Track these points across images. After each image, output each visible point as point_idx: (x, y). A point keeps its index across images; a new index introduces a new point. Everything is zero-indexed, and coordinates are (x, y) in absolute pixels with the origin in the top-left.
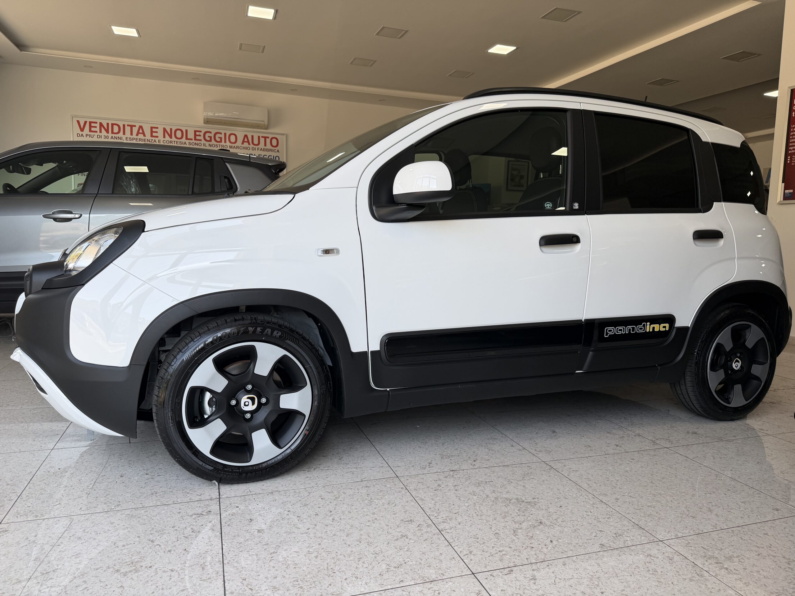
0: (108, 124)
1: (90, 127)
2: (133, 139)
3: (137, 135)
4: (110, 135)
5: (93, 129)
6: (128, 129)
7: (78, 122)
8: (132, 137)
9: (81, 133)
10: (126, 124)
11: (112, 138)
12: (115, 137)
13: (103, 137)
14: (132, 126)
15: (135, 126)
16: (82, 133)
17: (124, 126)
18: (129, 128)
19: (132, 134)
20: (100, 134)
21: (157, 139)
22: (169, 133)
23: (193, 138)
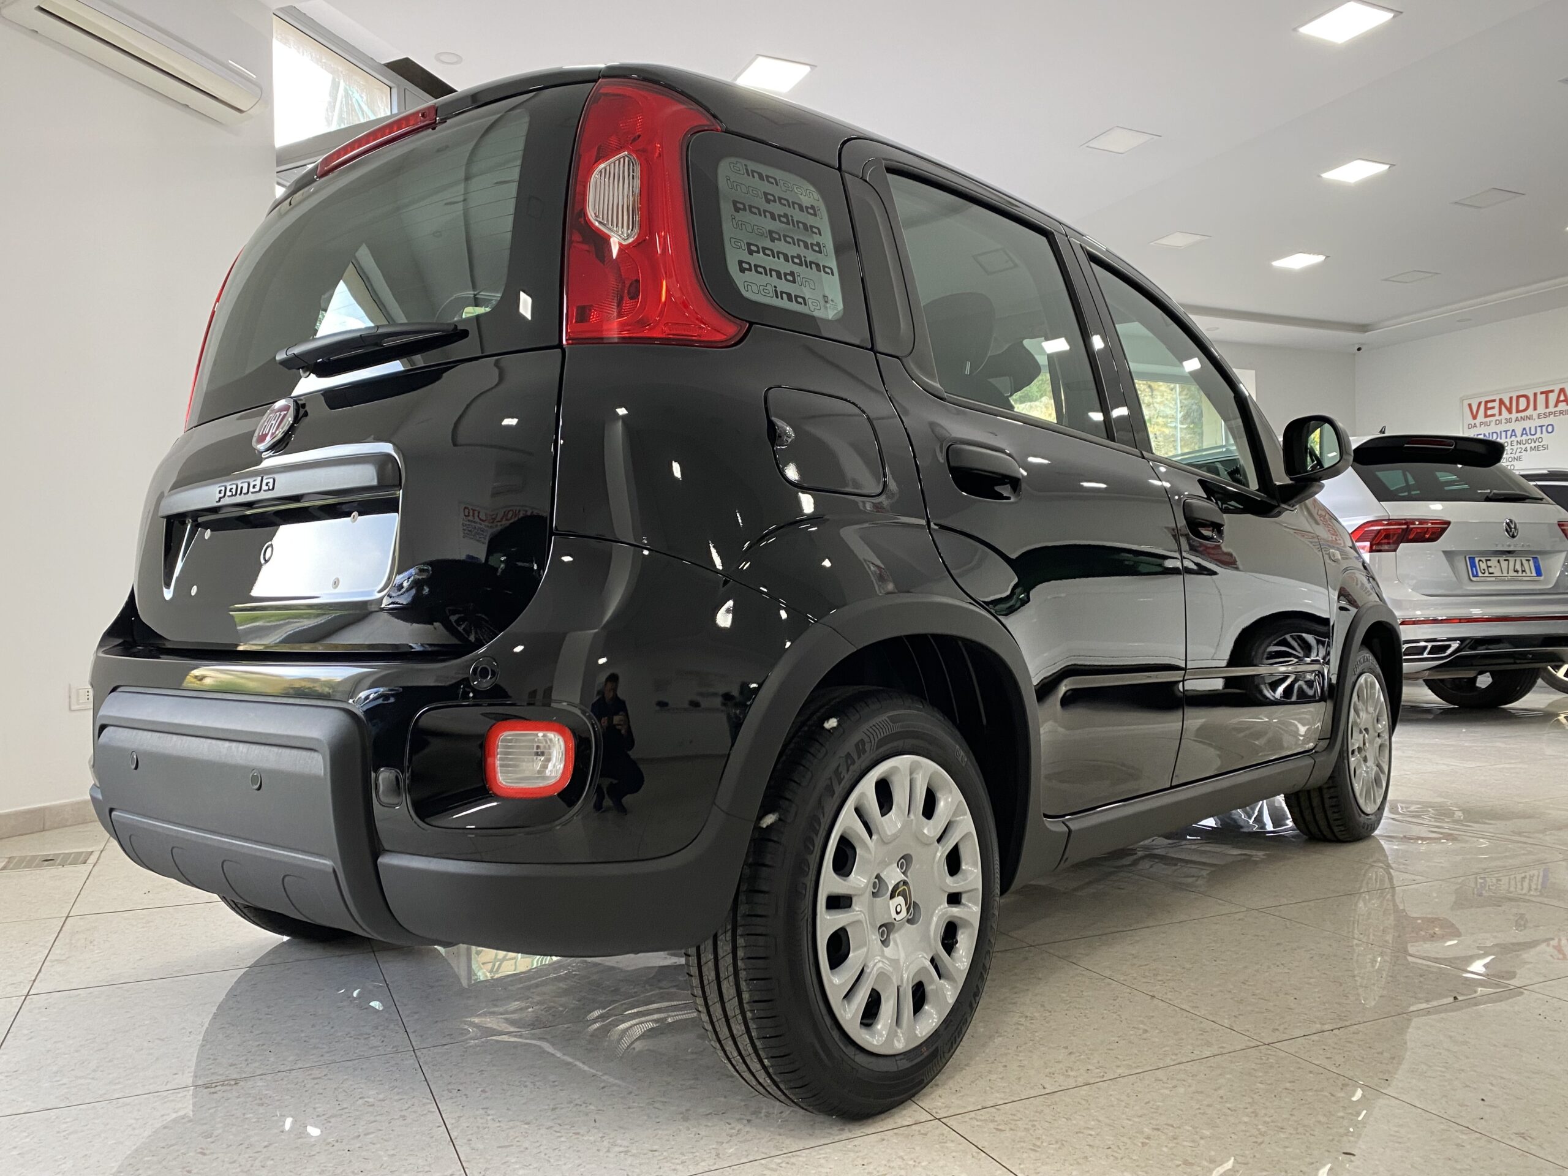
0: (1511, 398)
1: (1486, 409)
2: (1550, 413)
3: (1556, 406)
4: (1514, 415)
5: (1489, 412)
6: (1541, 399)
7: (1470, 405)
8: (1547, 411)
9: (1473, 422)
10: (1538, 391)
11: (1517, 420)
12: (1521, 417)
13: (1504, 421)
14: (1546, 393)
15: (1552, 391)
16: (1475, 421)
17: (1535, 394)
18: (1544, 395)
19: (1547, 407)
20: (1499, 418)
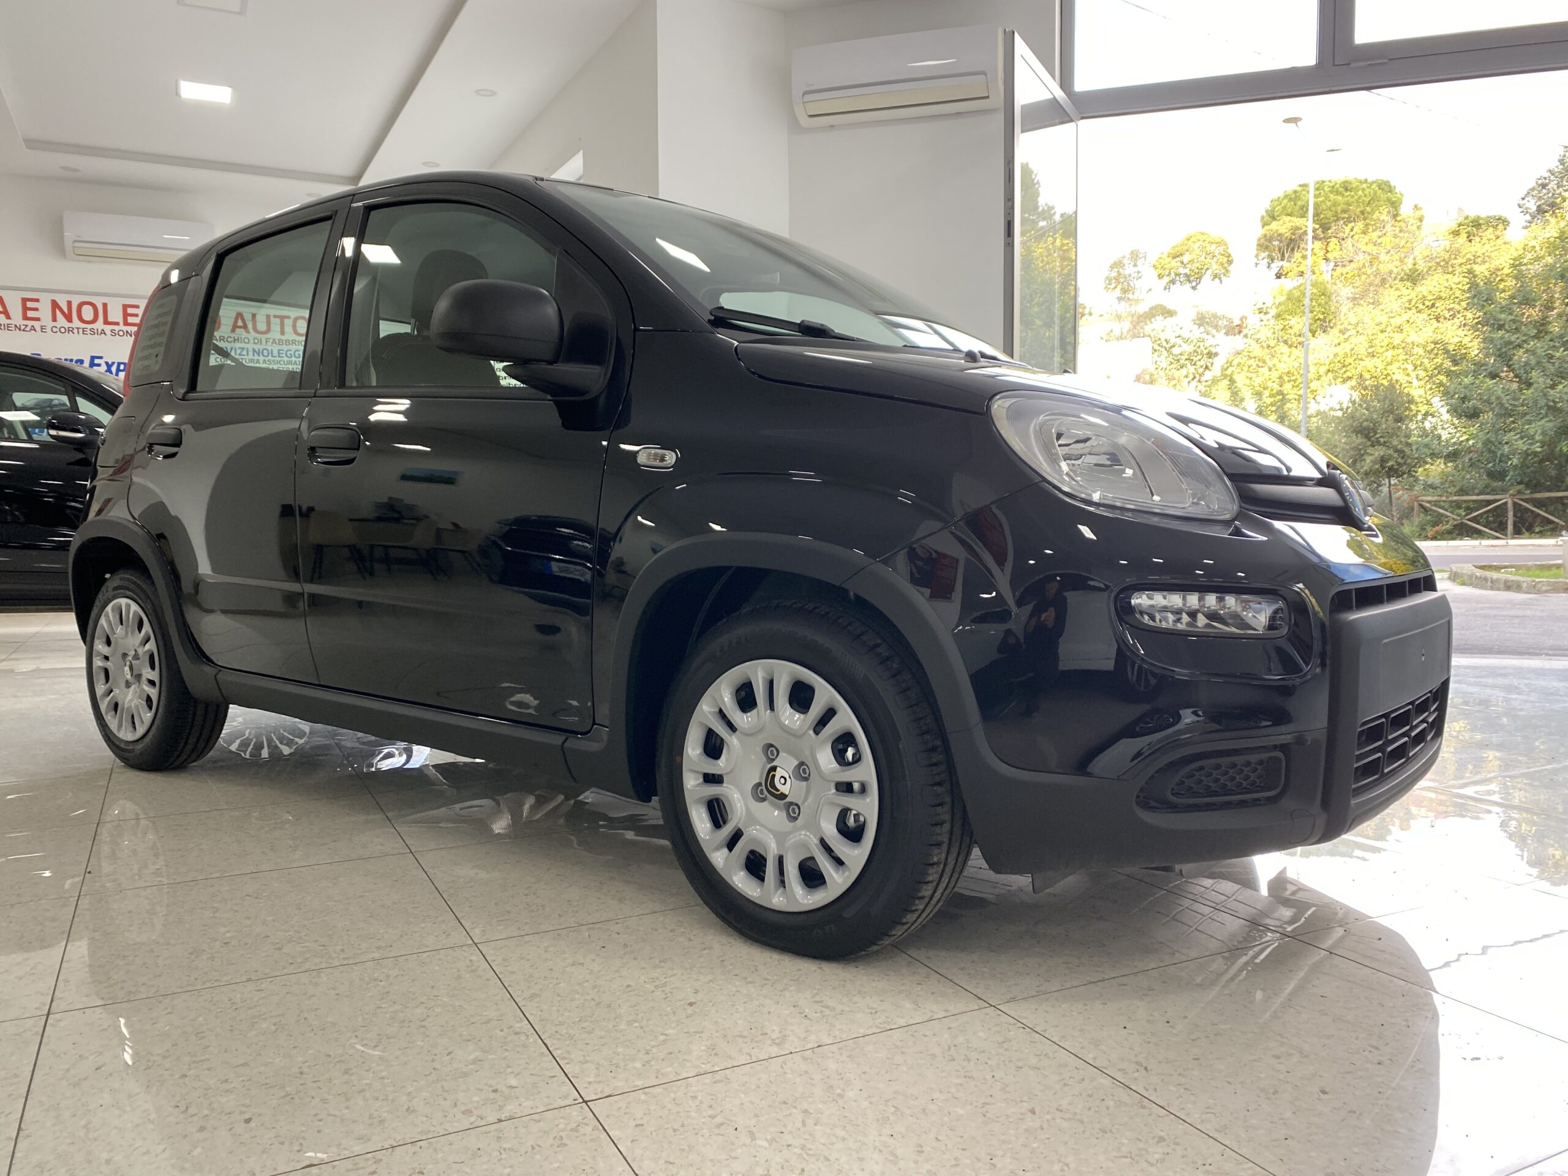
21: (37, 324)
22: (66, 311)
23: (121, 322)
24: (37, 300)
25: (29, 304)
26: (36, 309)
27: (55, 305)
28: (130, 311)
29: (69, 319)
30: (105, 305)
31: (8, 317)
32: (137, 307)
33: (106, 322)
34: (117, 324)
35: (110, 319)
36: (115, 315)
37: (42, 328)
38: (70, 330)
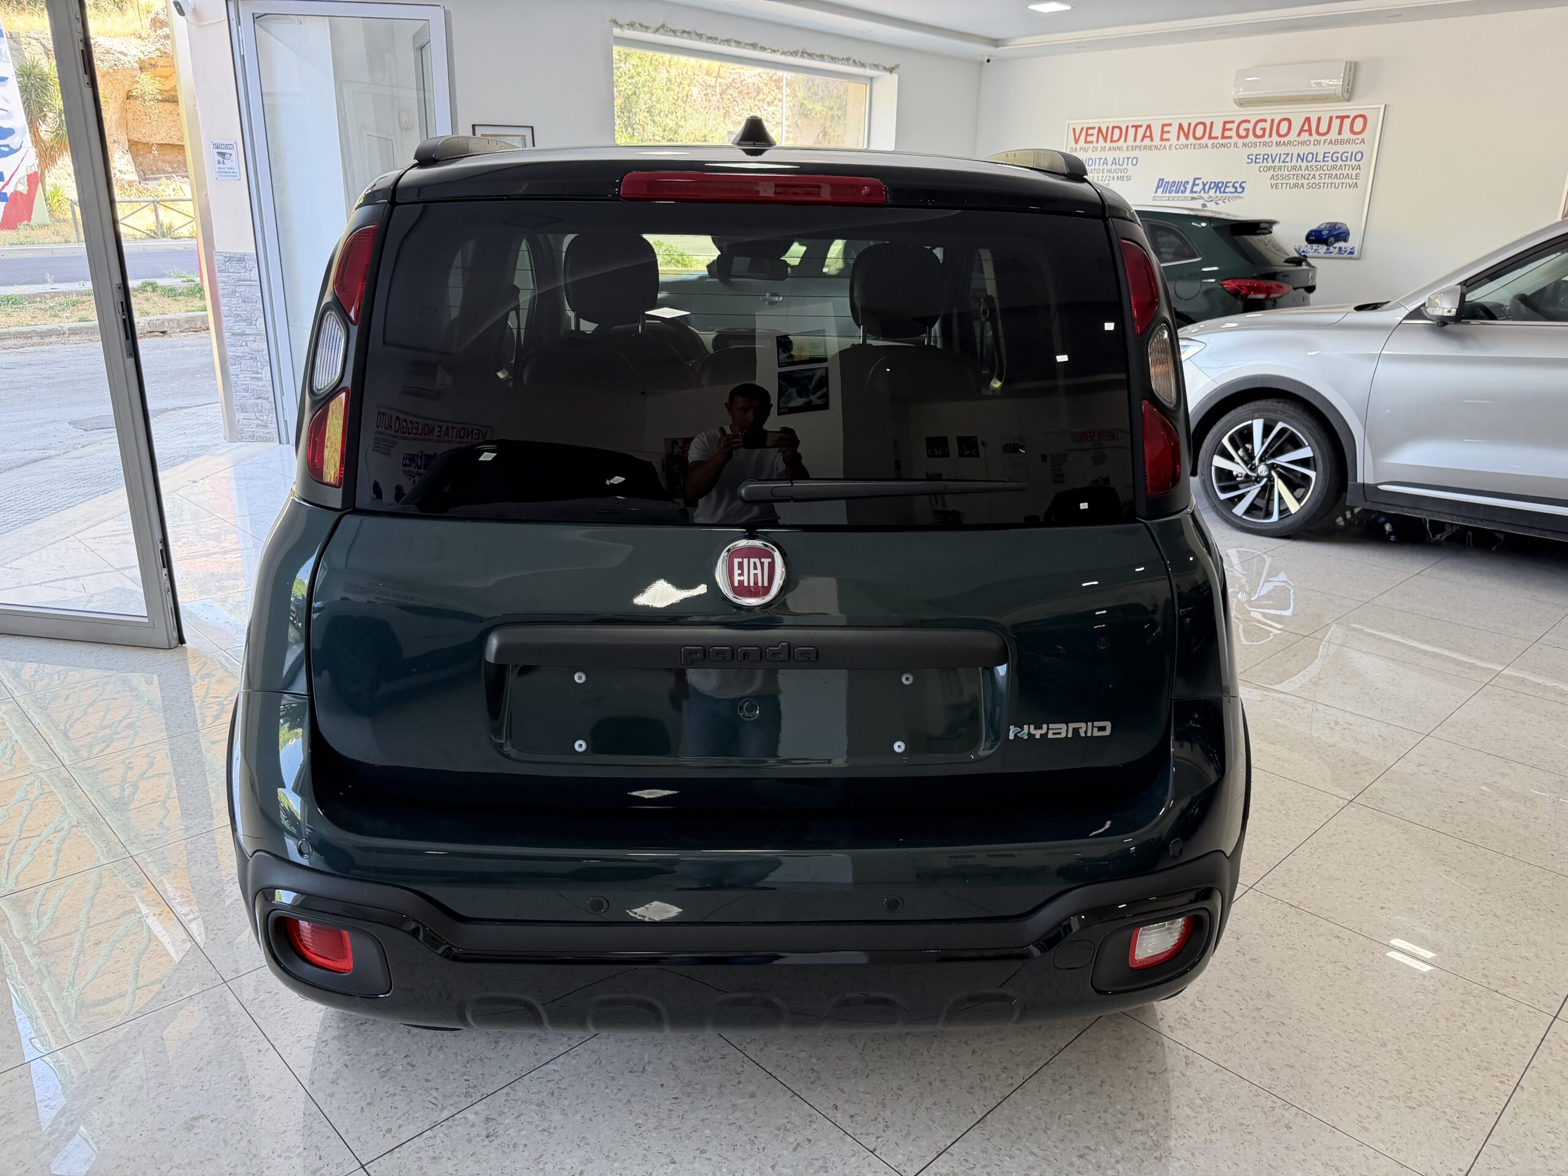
0: (1108, 128)
1: (1087, 135)
2: (1137, 147)
3: (1142, 140)
4: (1109, 144)
5: (1089, 139)
6: (1132, 131)
7: (1074, 129)
8: (1135, 144)
9: (1074, 146)
10: (1130, 124)
11: (1110, 149)
12: (1113, 147)
13: (1097, 148)
14: (1136, 127)
15: (1141, 126)
17: (1127, 127)
18: (1134, 129)
19: (1135, 140)
20: (1096, 145)
21: (1167, 143)
22: (1186, 130)
23: (1220, 136)
24: (1170, 125)
25: (1166, 129)
26: (1169, 132)
27: (1181, 126)
28: (1228, 126)
29: (1187, 137)
30: (1212, 123)
31: (1152, 140)
32: (1233, 122)
33: (1210, 137)
34: (1217, 138)
35: (1213, 135)
36: (1217, 131)
37: (1170, 146)
38: (1186, 146)
